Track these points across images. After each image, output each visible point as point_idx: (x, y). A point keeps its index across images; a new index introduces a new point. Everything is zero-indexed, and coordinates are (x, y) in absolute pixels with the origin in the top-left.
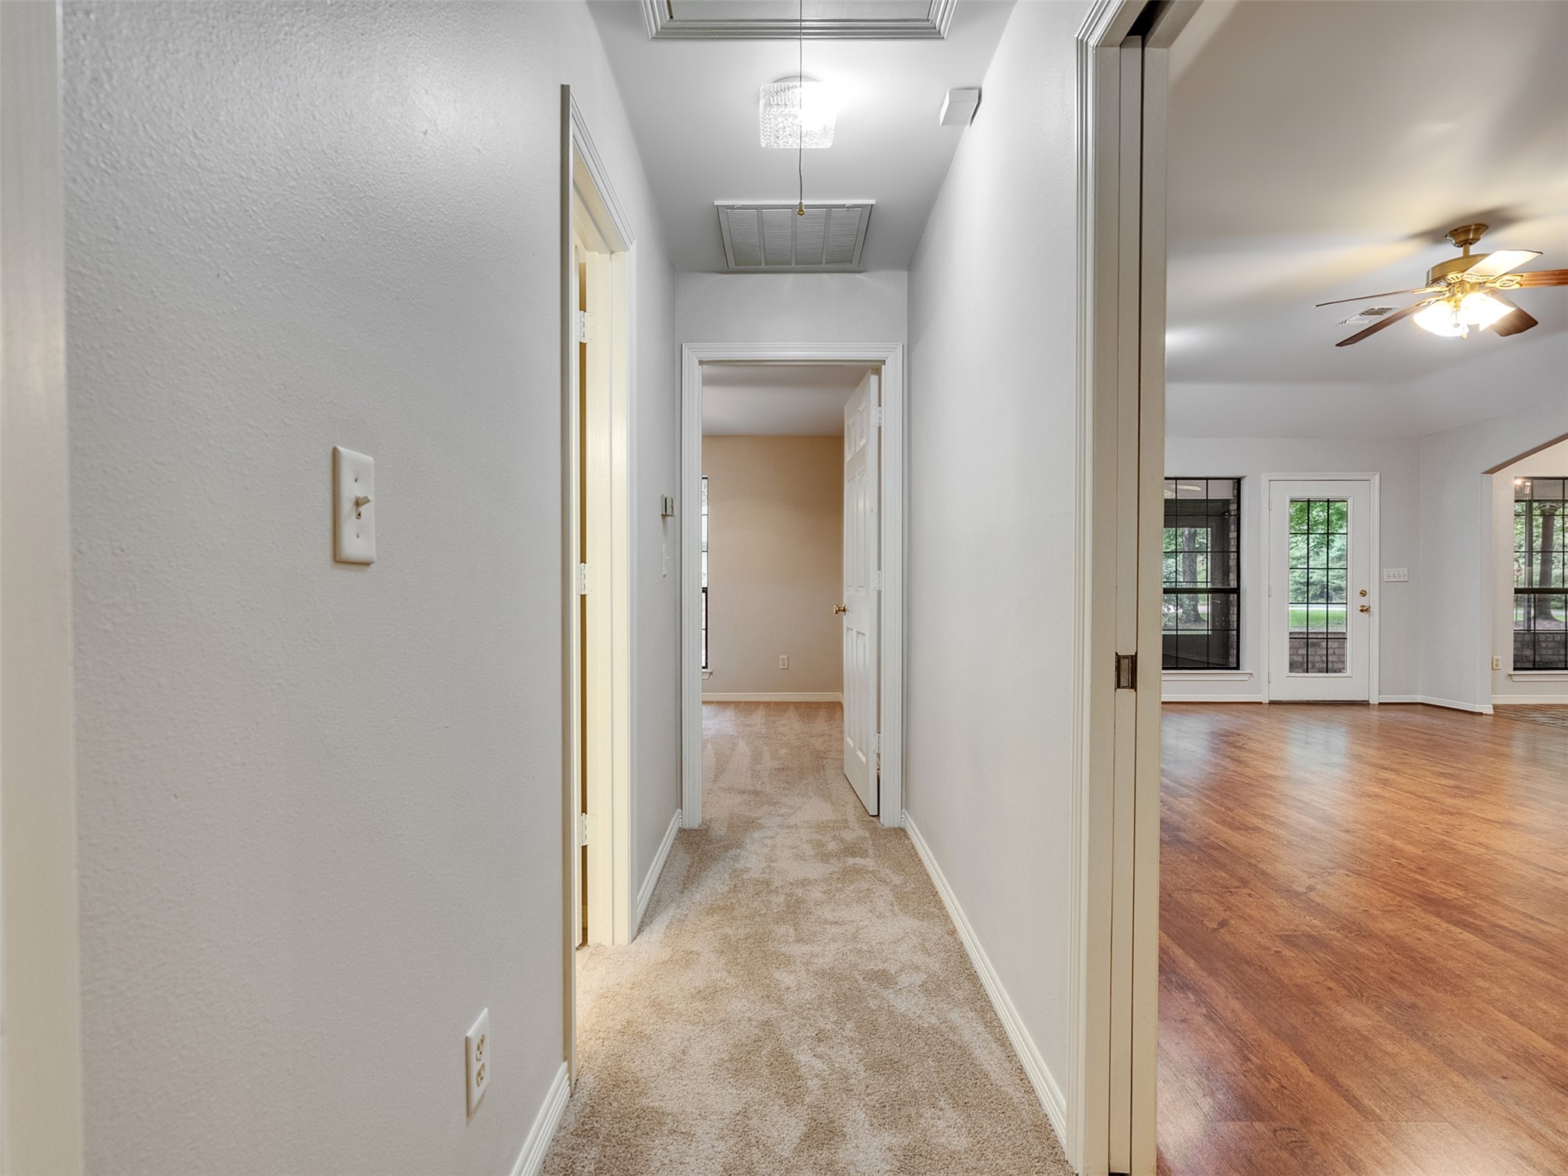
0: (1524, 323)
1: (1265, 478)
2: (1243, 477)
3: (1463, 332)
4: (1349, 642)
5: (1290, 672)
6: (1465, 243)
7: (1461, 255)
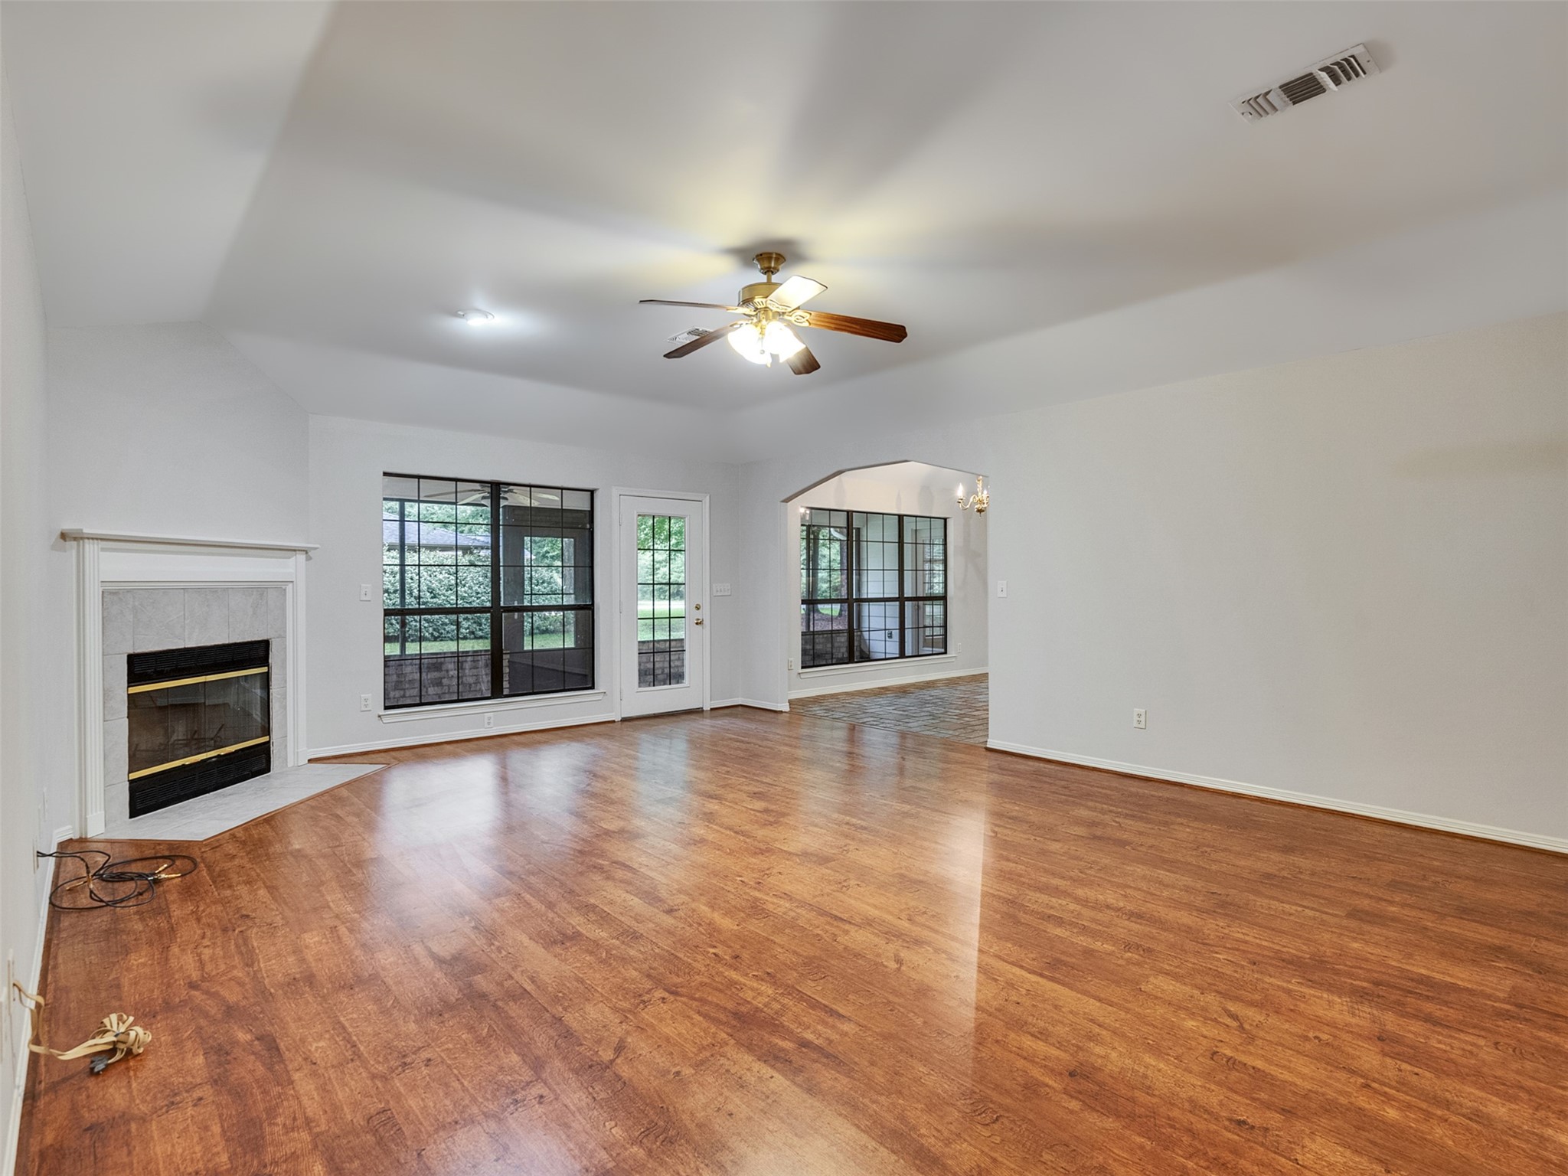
0: (809, 365)
1: (615, 492)
2: (596, 490)
3: (766, 360)
4: (687, 655)
5: (640, 686)
6: (769, 271)
7: (765, 281)
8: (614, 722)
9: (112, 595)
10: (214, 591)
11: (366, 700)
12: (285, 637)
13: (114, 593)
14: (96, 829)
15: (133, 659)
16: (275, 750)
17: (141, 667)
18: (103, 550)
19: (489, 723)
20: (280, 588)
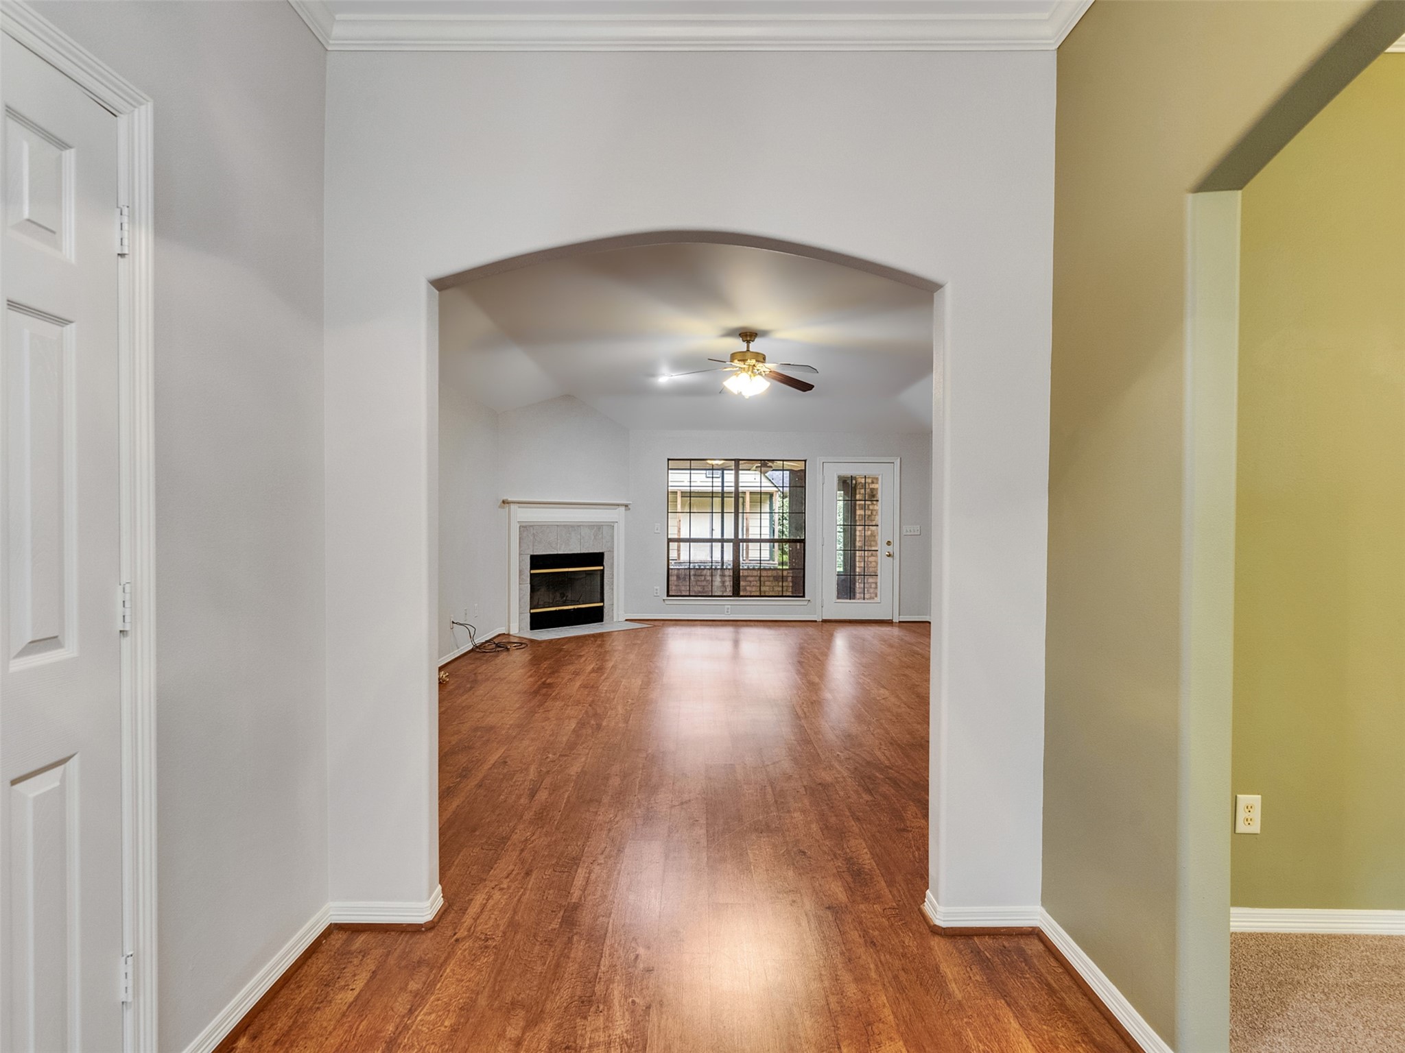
1: (819, 461)
2: (806, 460)
4: (879, 579)
5: (838, 598)
8: (816, 621)
9: (524, 528)
10: (572, 526)
11: (657, 590)
12: (613, 552)
13: (525, 527)
14: (514, 631)
15: (533, 558)
16: (606, 610)
17: (536, 561)
18: (519, 507)
19: (728, 612)
20: (611, 526)
